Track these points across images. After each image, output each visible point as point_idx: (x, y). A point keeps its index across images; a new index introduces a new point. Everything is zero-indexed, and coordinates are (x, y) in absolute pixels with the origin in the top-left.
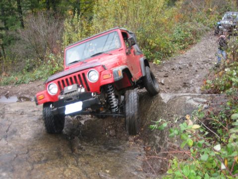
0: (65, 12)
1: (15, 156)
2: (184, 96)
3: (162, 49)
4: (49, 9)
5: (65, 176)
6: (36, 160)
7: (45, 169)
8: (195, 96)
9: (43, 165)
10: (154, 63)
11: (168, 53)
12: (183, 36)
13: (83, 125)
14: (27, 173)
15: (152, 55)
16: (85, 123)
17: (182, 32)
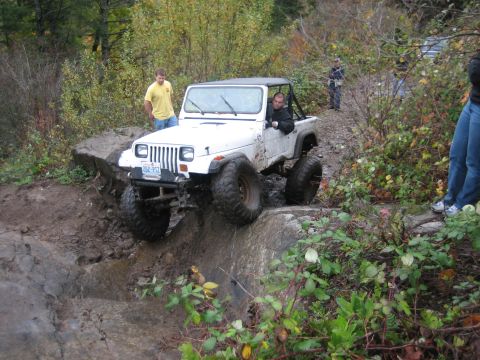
0: (77, 39)
2: (283, 212)
4: (42, 33)
8: (303, 213)
12: (306, 90)
13: (88, 275)
16: (92, 270)
17: (306, 81)
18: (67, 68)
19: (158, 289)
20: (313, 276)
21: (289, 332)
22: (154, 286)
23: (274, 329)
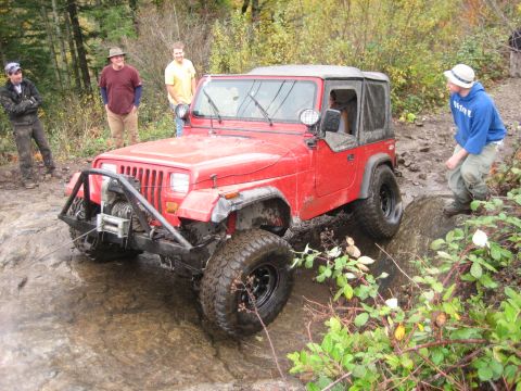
1: (81, 295)
3: (424, 89)
5: (169, 342)
6: (118, 306)
7: (134, 324)
9: (131, 316)
10: (402, 119)
11: (436, 98)
12: (478, 60)
14: (98, 329)
15: (399, 102)
18: (217, 29)
19: (310, 259)
20: (480, 260)
21: (448, 317)
22: (306, 256)
23: (432, 312)
